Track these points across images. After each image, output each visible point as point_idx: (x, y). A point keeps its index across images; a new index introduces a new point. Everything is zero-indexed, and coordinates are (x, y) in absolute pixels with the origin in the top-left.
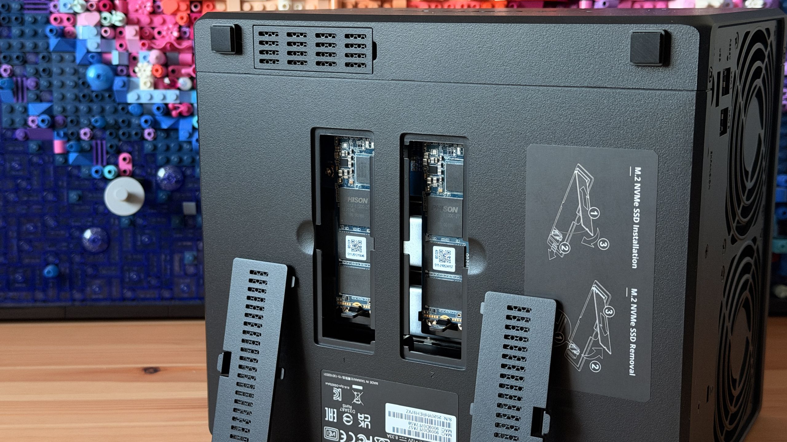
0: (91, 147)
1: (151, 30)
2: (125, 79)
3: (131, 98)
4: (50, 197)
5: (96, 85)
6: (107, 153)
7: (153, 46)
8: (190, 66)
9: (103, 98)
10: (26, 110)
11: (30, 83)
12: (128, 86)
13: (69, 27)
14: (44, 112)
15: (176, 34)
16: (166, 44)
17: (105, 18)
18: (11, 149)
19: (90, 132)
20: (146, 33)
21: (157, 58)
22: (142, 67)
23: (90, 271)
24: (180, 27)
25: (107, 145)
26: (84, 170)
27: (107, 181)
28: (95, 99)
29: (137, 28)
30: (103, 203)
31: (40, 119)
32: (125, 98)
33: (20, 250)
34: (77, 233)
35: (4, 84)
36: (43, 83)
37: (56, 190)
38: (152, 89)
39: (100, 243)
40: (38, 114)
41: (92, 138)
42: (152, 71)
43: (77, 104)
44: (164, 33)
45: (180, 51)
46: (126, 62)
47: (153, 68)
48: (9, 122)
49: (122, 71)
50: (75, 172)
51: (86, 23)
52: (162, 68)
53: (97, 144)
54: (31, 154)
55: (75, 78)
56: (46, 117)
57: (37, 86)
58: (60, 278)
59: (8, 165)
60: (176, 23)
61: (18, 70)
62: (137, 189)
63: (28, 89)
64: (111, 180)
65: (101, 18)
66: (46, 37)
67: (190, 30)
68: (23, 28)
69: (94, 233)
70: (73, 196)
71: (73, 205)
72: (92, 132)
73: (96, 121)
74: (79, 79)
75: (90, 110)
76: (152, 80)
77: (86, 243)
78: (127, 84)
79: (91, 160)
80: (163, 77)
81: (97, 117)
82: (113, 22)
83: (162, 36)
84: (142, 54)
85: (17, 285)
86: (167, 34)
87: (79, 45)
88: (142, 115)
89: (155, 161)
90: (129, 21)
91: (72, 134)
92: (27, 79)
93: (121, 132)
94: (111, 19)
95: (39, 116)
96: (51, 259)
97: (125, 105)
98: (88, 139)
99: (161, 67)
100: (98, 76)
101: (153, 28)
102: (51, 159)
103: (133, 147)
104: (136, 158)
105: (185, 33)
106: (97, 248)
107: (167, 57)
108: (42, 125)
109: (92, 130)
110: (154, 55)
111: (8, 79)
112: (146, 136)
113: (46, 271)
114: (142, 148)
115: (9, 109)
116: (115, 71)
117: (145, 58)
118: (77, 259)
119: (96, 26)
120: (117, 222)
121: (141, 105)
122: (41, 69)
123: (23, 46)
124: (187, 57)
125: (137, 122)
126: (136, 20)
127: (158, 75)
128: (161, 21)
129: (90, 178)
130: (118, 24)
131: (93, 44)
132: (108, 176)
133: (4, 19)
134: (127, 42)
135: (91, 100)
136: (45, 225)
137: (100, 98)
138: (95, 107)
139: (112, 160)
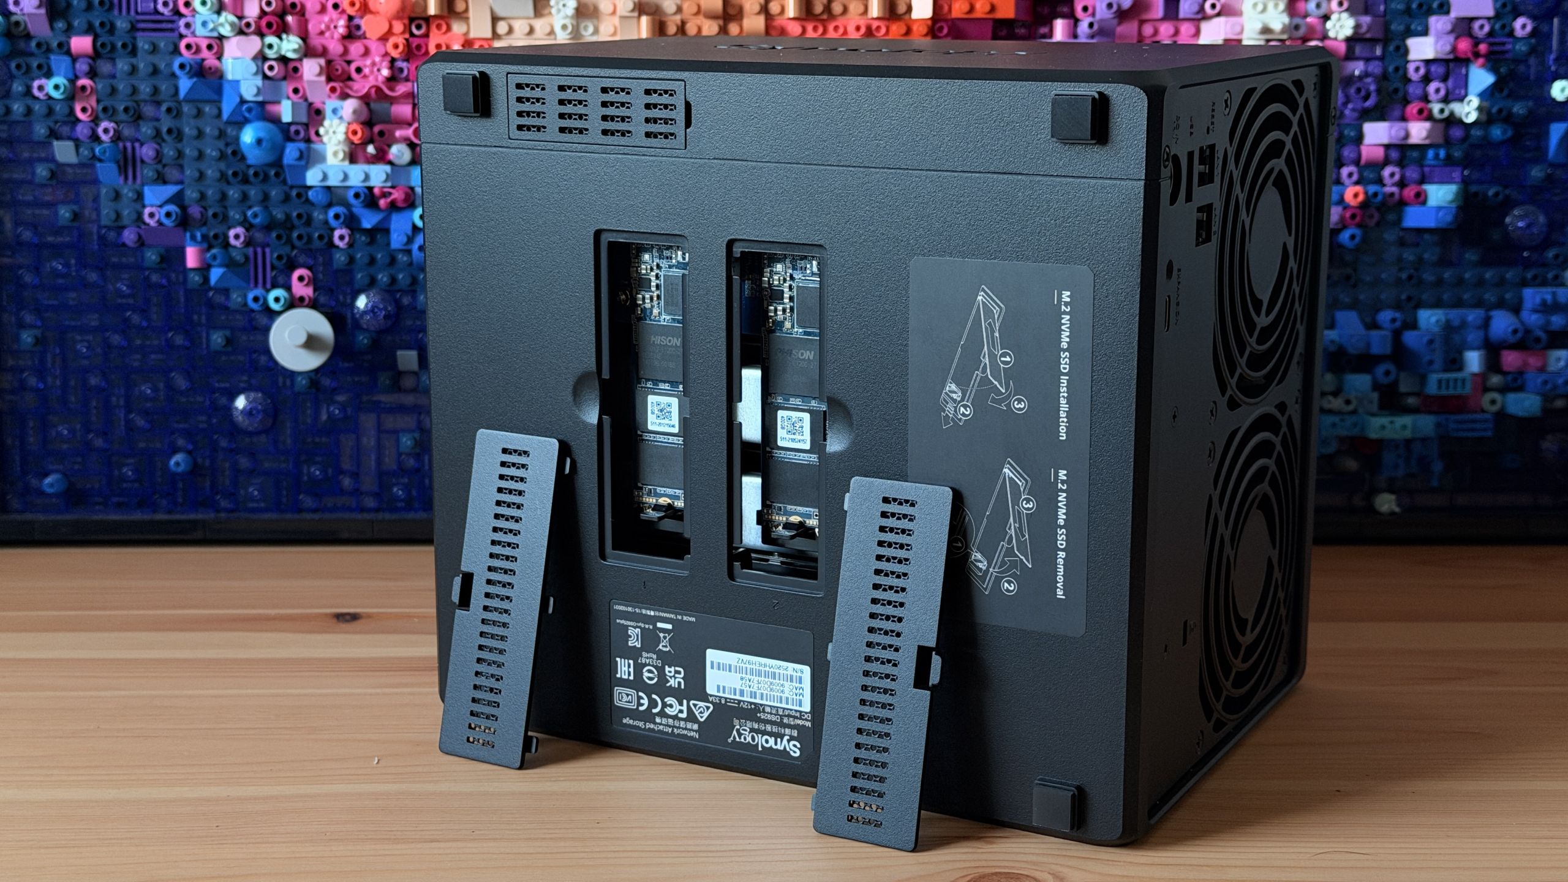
0: (247, 258)
1: (345, 65)
2: (302, 145)
3: (312, 177)
4: (179, 340)
5: (255, 157)
6: (273, 268)
7: (348, 91)
8: (409, 124)
9: (266, 177)
10: (140, 196)
11: (147, 152)
12: (309, 157)
13: (211, 61)
14: (169, 201)
15: (385, 72)
16: (370, 89)
17: (270, 46)
18: (115, 260)
19: (245, 233)
20: (337, 70)
21: (355, 112)
22: (331, 126)
23: (244, 462)
24: (393, 61)
25: (271, 256)
26: (235, 297)
27: (273, 315)
28: (252, 179)
29: (322, 61)
30: (267, 351)
31: (163, 211)
32: (304, 178)
33: (130, 427)
34: (224, 401)
35: (105, 152)
36: (169, 152)
37: (188, 329)
38: (347, 163)
39: (261, 416)
40: (159, 203)
41: (248, 243)
42: (346, 133)
43: (225, 187)
44: (366, 71)
45: (392, 100)
46: (304, 120)
47: (348, 129)
48: (113, 216)
49: (297, 132)
50: (220, 299)
51: (239, 54)
52: (362, 129)
53: (255, 253)
54: (148, 269)
55: (221, 144)
56: (172, 208)
57: (159, 157)
58: (195, 474)
59: (110, 287)
60: (386, 54)
61: (127, 132)
62: (323, 327)
63: (142, 161)
64: (279, 313)
65: (263, 45)
66: (173, 75)
67: (409, 65)
68: (134, 60)
69: (251, 400)
70: (217, 339)
71: (218, 353)
72: (247, 234)
73: (255, 216)
74: (227, 145)
75: (245, 197)
76: (347, 149)
77: (237, 417)
78: (305, 155)
79: (248, 282)
80: (365, 143)
81: (256, 209)
82: (283, 53)
83: (362, 74)
84: (330, 104)
85: (125, 485)
86: (372, 72)
87: (227, 90)
88: (330, 205)
89: (351, 282)
90: (308, 51)
91: (216, 236)
92: (142, 145)
93: (295, 235)
94: (279, 48)
95: (161, 206)
96: (181, 442)
97: (302, 191)
98: (241, 244)
99: (361, 126)
100: (259, 142)
101: (349, 62)
102: (181, 278)
103: (315, 258)
104: (321, 276)
105: (401, 70)
106: (256, 425)
107: (370, 110)
108: (167, 222)
109: (247, 230)
110: (349, 106)
111: (112, 144)
112: (336, 241)
113: (172, 462)
114: (329, 261)
115: (113, 195)
116: (287, 132)
117: (335, 111)
118: (224, 443)
119: (255, 58)
120: (288, 383)
121: (329, 188)
122: (164, 130)
123: (135, 90)
124: (404, 110)
125: (321, 217)
126: (320, 49)
127: (356, 139)
128: (362, 50)
129: (245, 310)
130: (291, 55)
131: (250, 89)
132: (275, 306)
133: (103, 45)
134: (306, 86)
135: (246, 181)
136: (170, 387)
137: (261, 177)
138: (253, 192)
139: (280, 280)
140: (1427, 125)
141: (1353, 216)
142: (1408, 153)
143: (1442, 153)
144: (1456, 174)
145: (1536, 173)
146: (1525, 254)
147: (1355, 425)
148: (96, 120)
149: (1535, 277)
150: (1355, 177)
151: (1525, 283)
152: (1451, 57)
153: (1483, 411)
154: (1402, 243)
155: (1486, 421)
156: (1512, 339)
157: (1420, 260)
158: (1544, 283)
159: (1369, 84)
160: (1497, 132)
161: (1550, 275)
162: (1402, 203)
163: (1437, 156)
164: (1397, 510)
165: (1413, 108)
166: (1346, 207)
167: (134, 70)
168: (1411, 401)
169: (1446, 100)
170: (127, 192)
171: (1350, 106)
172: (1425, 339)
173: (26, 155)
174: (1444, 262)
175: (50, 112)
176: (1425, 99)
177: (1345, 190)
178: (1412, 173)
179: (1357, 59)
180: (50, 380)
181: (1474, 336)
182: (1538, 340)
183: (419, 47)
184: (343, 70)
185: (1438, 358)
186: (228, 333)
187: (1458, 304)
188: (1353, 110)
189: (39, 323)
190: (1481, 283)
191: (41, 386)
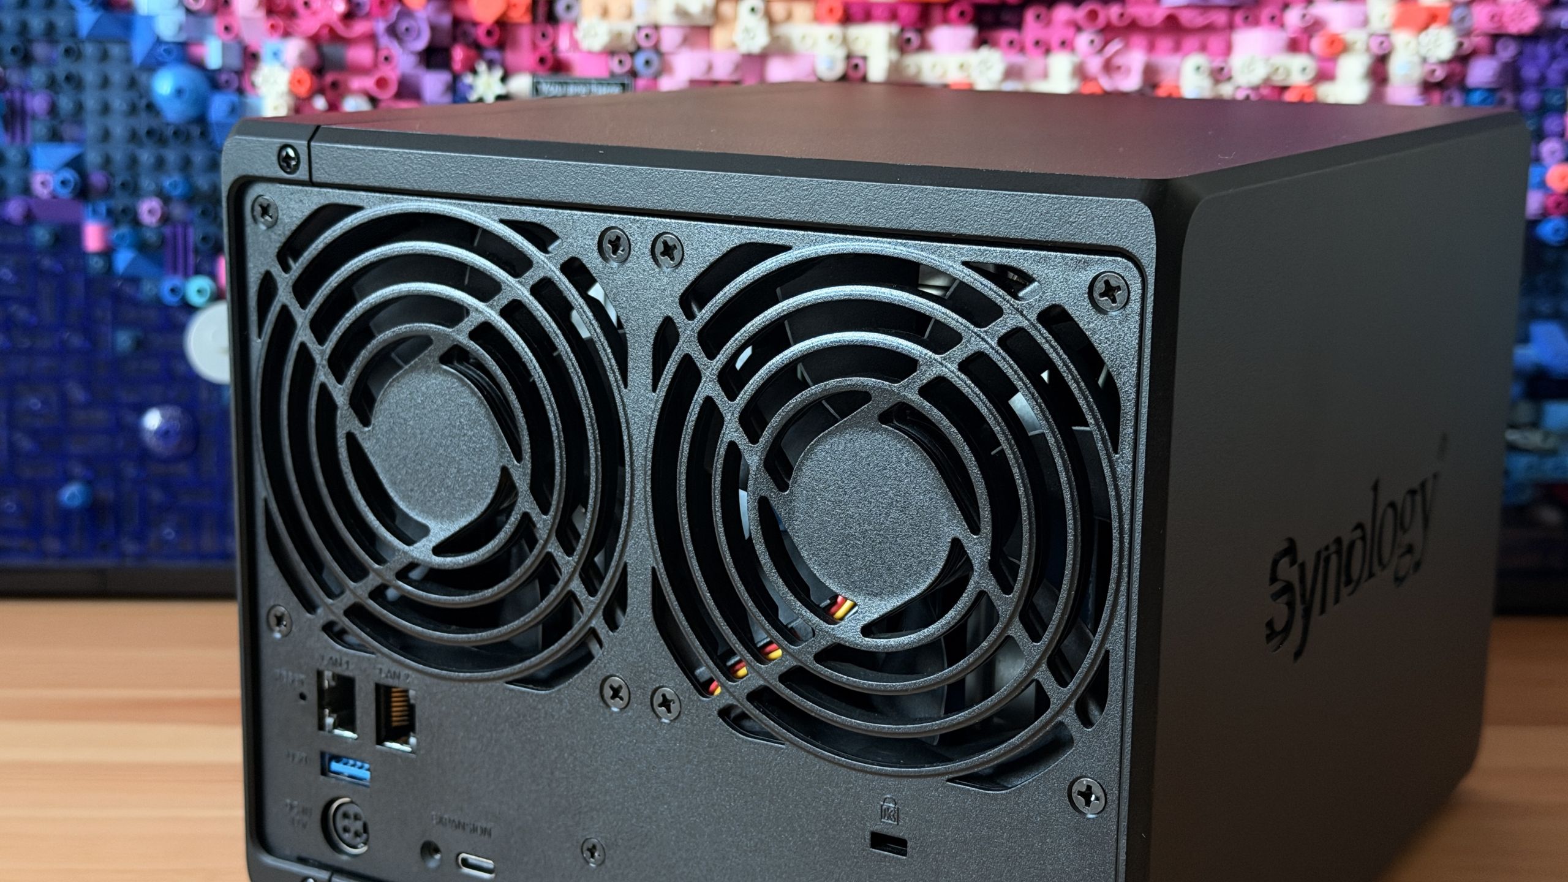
0: (163, 241)
2: (234, 98)
4: (76, 341)
5: (174, 112)
6: (197, 252)
7: (293, 29)
8: (370, 73)
9: (188, 139)
10: (29, 160)
11: (38, 103)
12: (241, 114)
14: (67, 166)
15: (341, 7)
16: (320, 28)
19: (162, 208)
20: (280, 5)
21: (302, 56)
22: (269, 73)
23: (156, 496)
25: (195, 236)
26: (148, 289)
27: (190, 310)
28: (170, 140)
30: (184, 357)
31: (59, 178)
33: (14, 451)
34: (129, 418)
36: (65, 103)
37: (88, 327)
39: (180, 437)
40: (53, 168)
41: (165, 219)
42: (290, 83)
43: (135, 149)
44: (316, 6)
45: (347, 42)
46: (235, 62)
47: (292, 77)
49: (228, 81)
50: (129, 290)
52: (312, 79)
53: (175, 236)
54: (39, 252)
55: (133, 95)
56: (69, 175)
57: (53, 110)
58: (93, 510)
61: (15, 78)
63: (34, 116)
64: (199, 309)
66: (72, 8)
69: (166, 416)
70: (124, 340)
71: (125, 359)
72: (165, 209)
73: (174, 185)
74: (141, 97)
75: (160, 164)
76: (289, 103)
77: (149, 440)
78: (237, 110)
79: (164, 268)
80: (312, 96)
81: (175, 178)
83: (311, 10)
84: (267, 44)
85: (6, 524)
86: (323, 8)
87: (139, 28)
91: (124, 211)
92: (33, 94)
95: (56, 172)
96: (77, 469)
98: (155, 222)
99: (310, 74)
100: (179, 92)
102: (79, 264)
105: (360, 6)
106: (173, 451)
107: (321, 56)
108: (62, 192)
109: (164, 202)
110: (293, 48)
113: (65, 494)
116: (214, 81)
117: (276, 55)
118: (130, 470)
122: (61, 76)
123: (24, 26)
124: (361, 54)
127: (303, 90)
129: (158, 303)
131: (169, 24)
132: (195, 299)
134: (240, 23)
135: (162, 142)
136: (65, 403)
137: (182, 137)
138: (172, 155)
139: (206, 266)
141: (1557, 206)
147: (1556, 467)
150: (1560, 155)
166: (1549, 194)
170: (13, 154)
171: (1555, 66)
177: (1547, 171)
184: (288, 5)
186: (138, 333)
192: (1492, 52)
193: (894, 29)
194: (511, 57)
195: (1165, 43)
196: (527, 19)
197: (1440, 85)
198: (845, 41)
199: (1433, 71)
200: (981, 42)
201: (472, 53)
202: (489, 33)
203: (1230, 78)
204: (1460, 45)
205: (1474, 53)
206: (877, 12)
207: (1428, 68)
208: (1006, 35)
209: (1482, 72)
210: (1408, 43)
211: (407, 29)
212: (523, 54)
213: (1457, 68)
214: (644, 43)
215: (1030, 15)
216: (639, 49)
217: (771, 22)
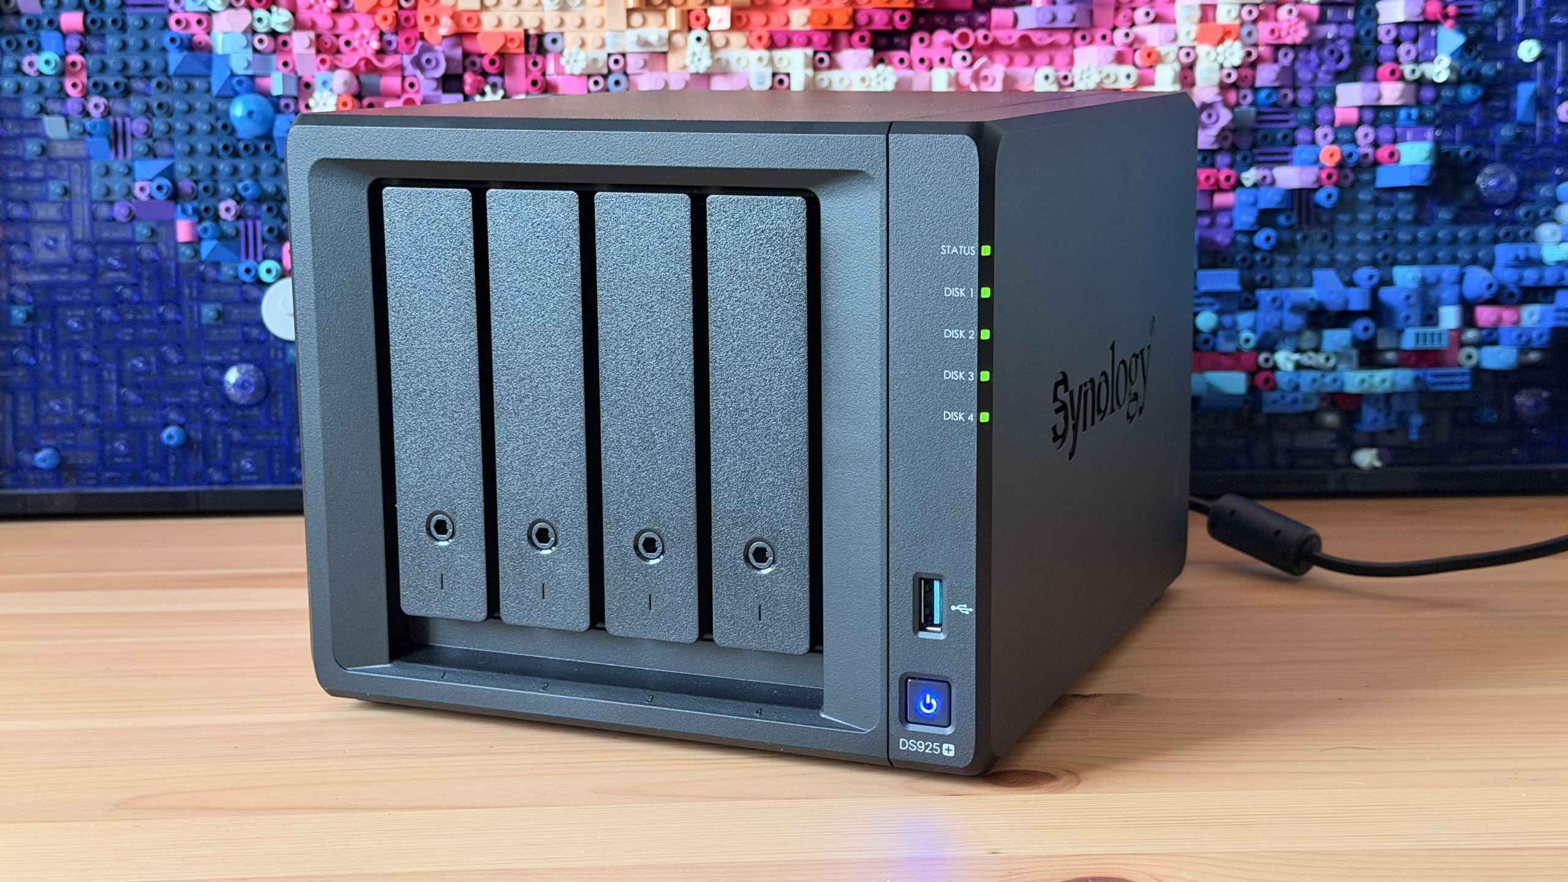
0: (238, 231)
1: (334, 38)
2: (293, 118)
4: (169, 313)
5: (246, 130)
6: (264, 241)
7: (338, 63)
8: (398, 97)
9: (256, 150)
10: (130, 171)
11: (138, 126)
13: (200, 36)
14: (162, 174)
15: (375, 45)
16: (360, 60)
17: (260, 20)
18: (106, 235)
19: (236, 206)
20: (326, 43)
21: (345, 83)
22: (321, 96)
23: (236, 435)
24: (382, 34)
25: (262, 228)
26: (227, 270)
27: (262, 285)
28: (242, 152)
30: (260, 323)
31: (155, 184)
33: (122, 402)
34: (215, 375)
35: (95, 126)
36: (159, 126)
37: (180, 301)
39: (252, 389)
40: (150, 177)
41: (239, 216)
42: (337, 105)
43: (213, 160)
44: (355, 43)
45: (381, 72)
46: (293, 92)
47: (338, 101)
48: (103, 191)
49: (287, 106)
50: (211, 273)
51: (229, 28)
52: (352, 101)
53: (246, 227)
54: (139, 244)
55: (211, 119)
56: (165, 182)
57: (149, 133)
58: (187, 444)
59: (101, 262)
60: (376, 27)
61: (117, 106)
63: (133, 136)
64: (269, 285)
65: (253, 18)
66: (164, 50)
67: (398, 38)
68: (124, 36)
69: (243, 372)
70: (208, 312)
71: (209, 326)
72: (238, 207)
73: (246, 188)
74: (217, 119)
75: (235, 171)
77: (229, 390)
79: (238, 254)
81: (246, 182)
82: (273, 26)
83: (351, 48)
84: (318, 76)
85: (117, 460)
86: (361, 44)
87: (217, 64)
90: (298, 25)
91: (207, 209)
92: (132, 120)
93: (286, 207)
94: (269, 21)
95: (152, 180)
96: (173, 416)
98: (232, 217)
99: (352, 97)
100: (250, 115)
101: (338, 36)
102: (172, 252)
105: (390, 43)
106: (248, 398)
107: (359, 82)
108: (158, 195)
109: (238, 203)
110: (340, 79)
111: (101, 120)
113: (165, 434)
115: (103, 170)
116: (277, 105)
117: (324, 83)
118: (216, 416)
119: (245, 32)
120: (280, 355)
122: (155, 105)
123: (125, 66)
124: (392, 82)
126: (309, 24)
128: (351, 24)
129: (236, 282)
130: (280, 29)
131: (240, 61)
132: (265, 277)
133: (93, 22)
134: (296, 58)
135: (236, 154)
136: (162, 360)
137: (252, 150)
138: (244, 166)
139: (272, 252)
140: (1399, 86)
141: (1330, 176)
142: (1381, 115)
143: (1414, 113)
144: (1429, 134)
145: (1506, 132)
146: (1497, 213)
147: (1335, 380)
148: (86, 95)
149: (1507, 234)
150: (1330, 138)
151: (1496, 240)
152: (1421, 19)
153: (1459, 365)
154: (1377, 202)
155: (1463, 374)
156: (1487, 295)
157: (1395, 219)
158: (1516, 240)
159: (1342, 46)
160: (1467, 92)
161: (1522, 233)
162: (1376, 163)
163: (1409, 116)
164: (1378, 464)
165: (1385, 69)
166: (1322, 168)
167: (124, 46)
168: (1390, 356)
169: (1417, 61)
170: (118, 167)
171: (1324, 68)
172: (1403, 296)
173: (17, 131)
174: (1418, 221)
175: (41, 89)
176: (1396, 60)
177: (1320, 150)
178: (1386, 133)
179: (1330, 22)
180: (41, 355)
181: (1448, 292)
182: (1512, 295)
183: (407, 19)
184: (333, 44)
185: (1416, 315)
186: (219, 306)
187: (1434, 261)
188: (1327, 72)
189: (31, 299)
190: (1454, 240)
191: (32, 361)
192: (1275, 60)
193: (810, 51)
194: (508, 80)
195: (1021, 58)
196: (522, 50)
197: (1235, 86)
198: (771, 61)
199: (1229, 75)
200: (878, 61)
201: (480, 78)
202: (492, 62)
203: (1072, 85)
204: (1249, 54)
205: (1259, 60)
206: (795, 39)
207: (1225, 72)
208: (897, 55)
209: (1266, 75)
210: (1208, 53)
211: (428, 61)
212: (518, 80)
213: (1247, 72)
214: (613, 66)
215: (915, 38)
216: (610, 72)
217: (713, 48)
